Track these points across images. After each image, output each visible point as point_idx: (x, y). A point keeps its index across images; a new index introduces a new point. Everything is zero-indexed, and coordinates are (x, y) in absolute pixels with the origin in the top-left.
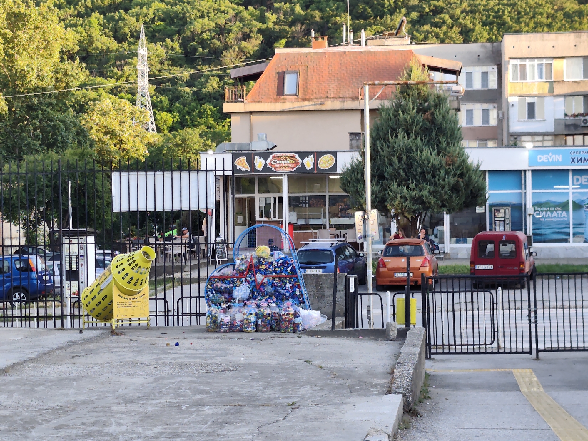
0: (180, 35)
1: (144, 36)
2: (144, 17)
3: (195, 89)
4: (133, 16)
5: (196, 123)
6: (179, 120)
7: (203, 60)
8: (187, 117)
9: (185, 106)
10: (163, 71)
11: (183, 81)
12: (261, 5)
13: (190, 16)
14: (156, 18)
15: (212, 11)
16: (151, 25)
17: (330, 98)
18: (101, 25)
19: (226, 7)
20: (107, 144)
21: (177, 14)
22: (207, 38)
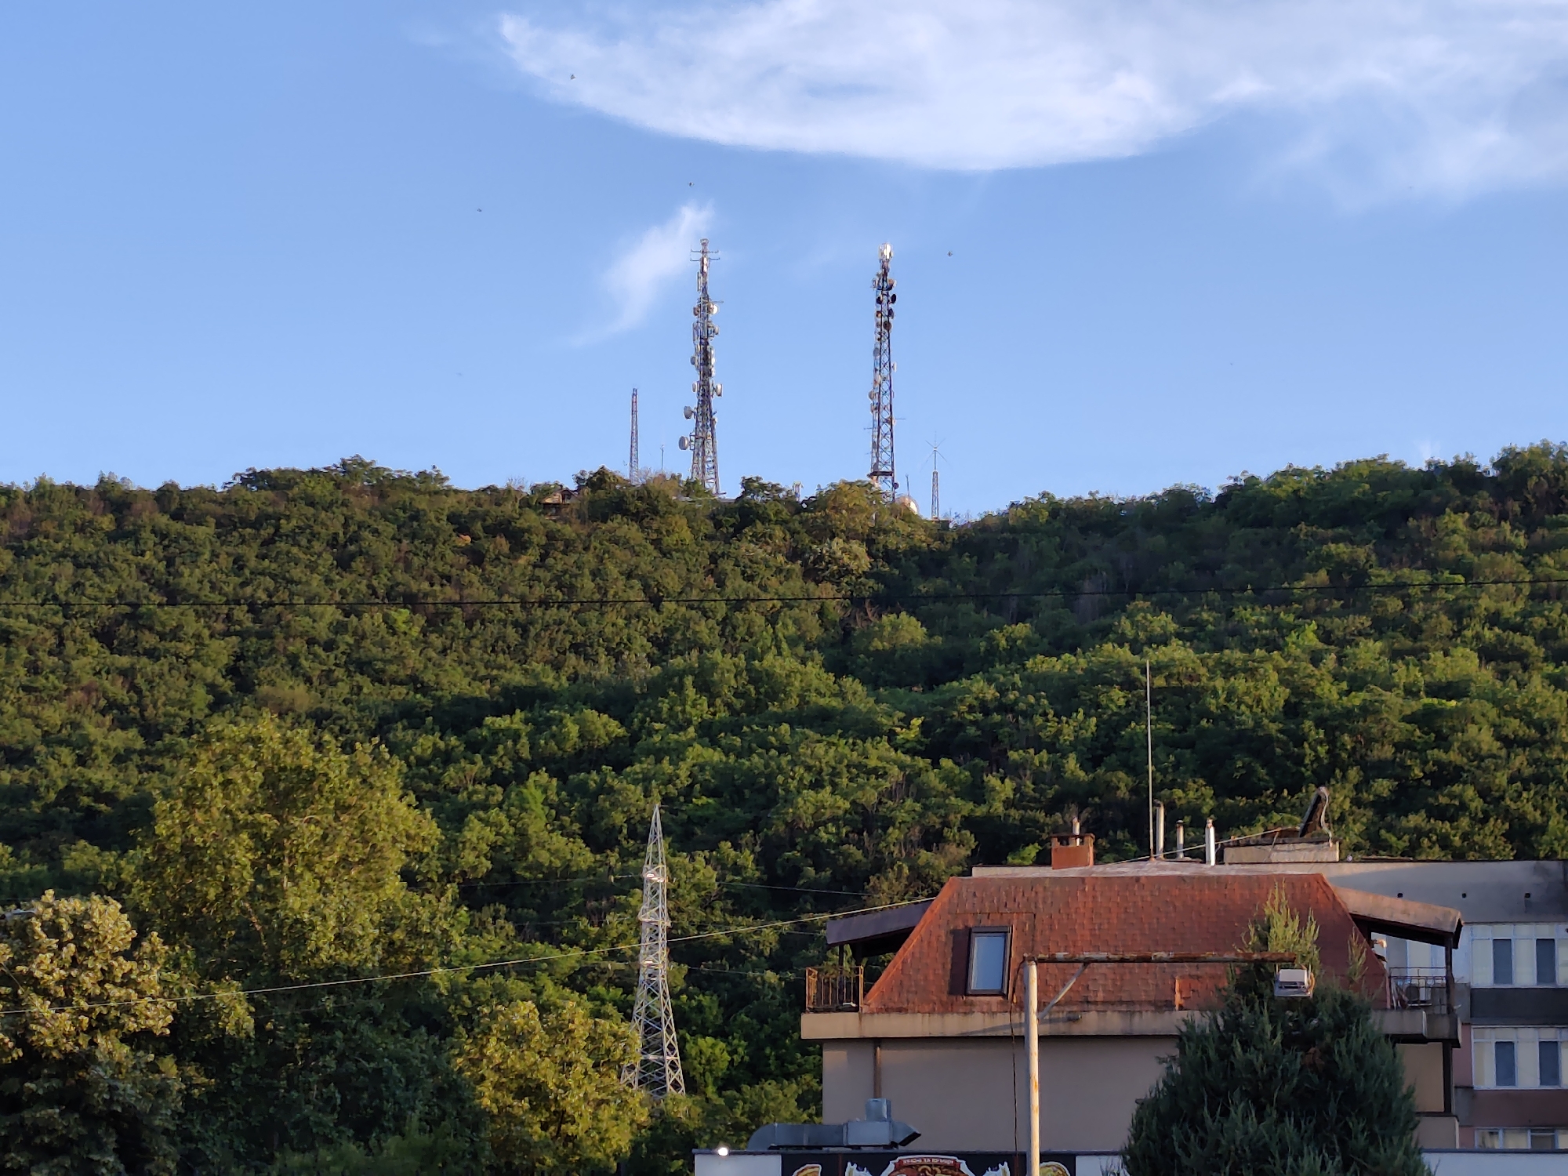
0: (757, 832)
1: (660, 835)
2: (665, 784)
3: (791, 975)
4: (635, 782)
5: (792, 1068)
6: (747, 1058)
7: (817, 898)
8: (768, 1051)
9: (763, 1021)
10: (710, 927)
11: (761, 954)
12: (975, 755)
13: (785, 782)
14: (697, 786)
15: (845, 770)
16: (681, 804)
17: (1096, 1003)
18: (551, 807)
19: (879, 758)
20: (522, 1123)
21: (751, 777)
22: (829, 841)
